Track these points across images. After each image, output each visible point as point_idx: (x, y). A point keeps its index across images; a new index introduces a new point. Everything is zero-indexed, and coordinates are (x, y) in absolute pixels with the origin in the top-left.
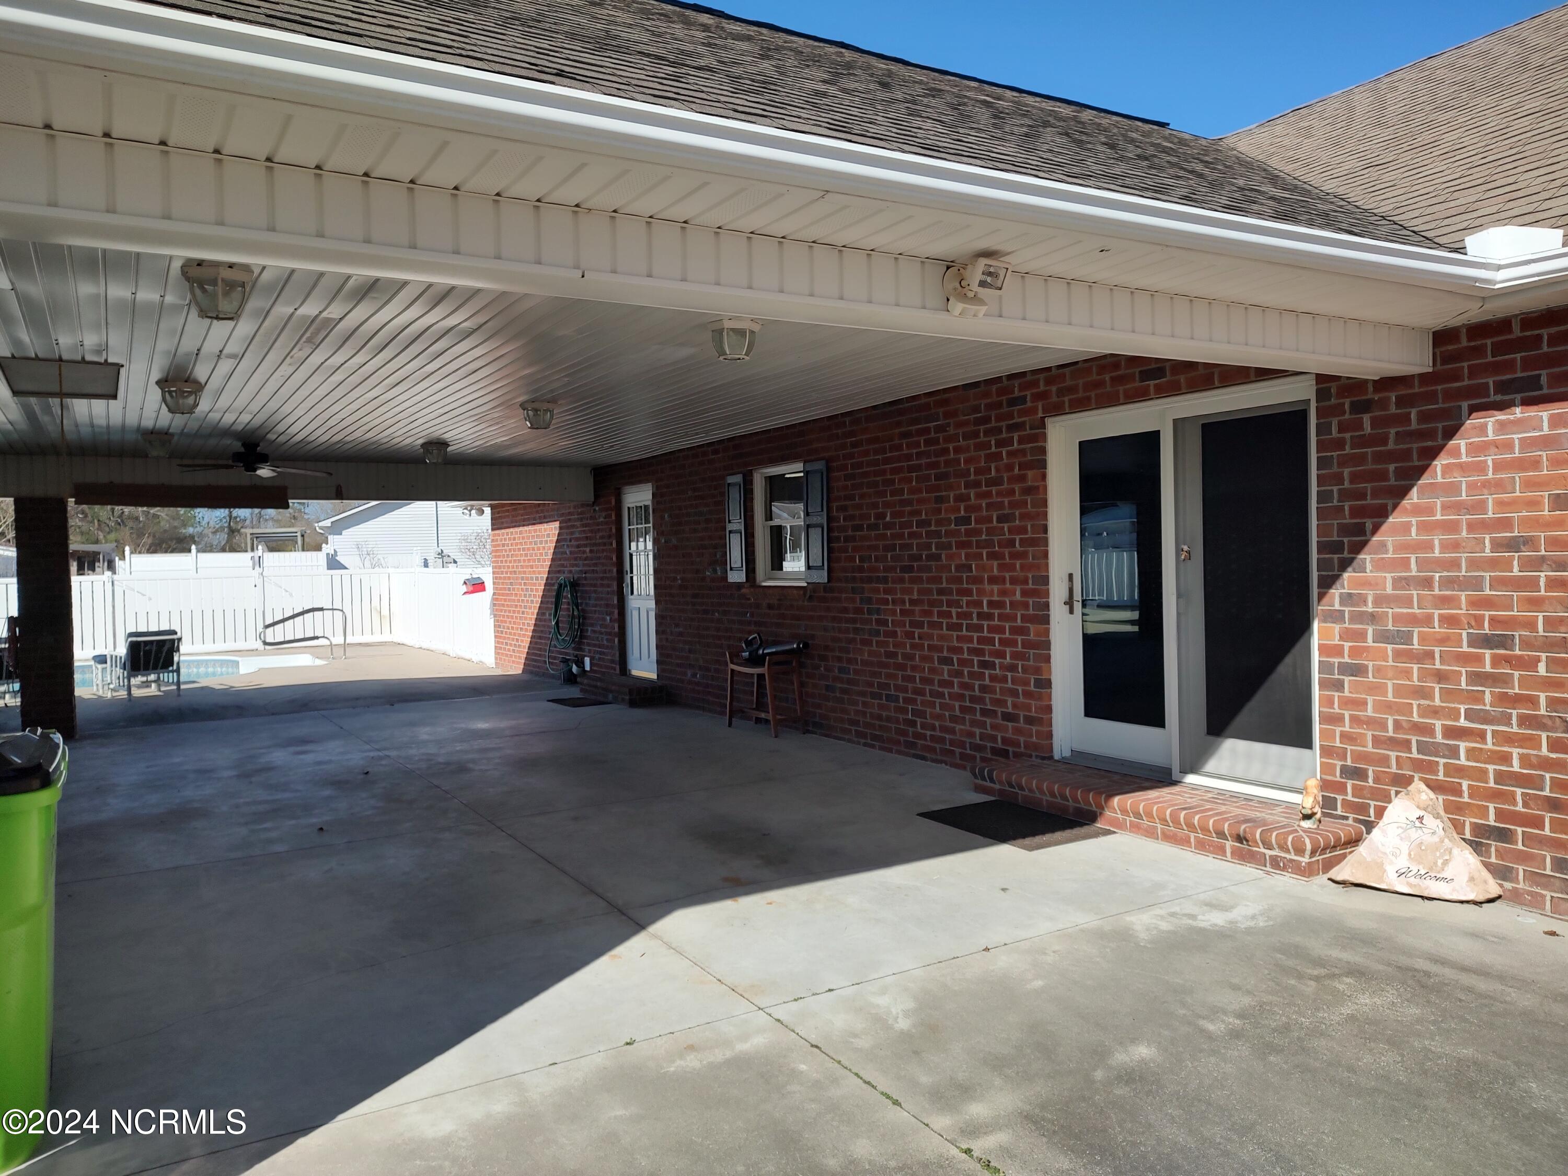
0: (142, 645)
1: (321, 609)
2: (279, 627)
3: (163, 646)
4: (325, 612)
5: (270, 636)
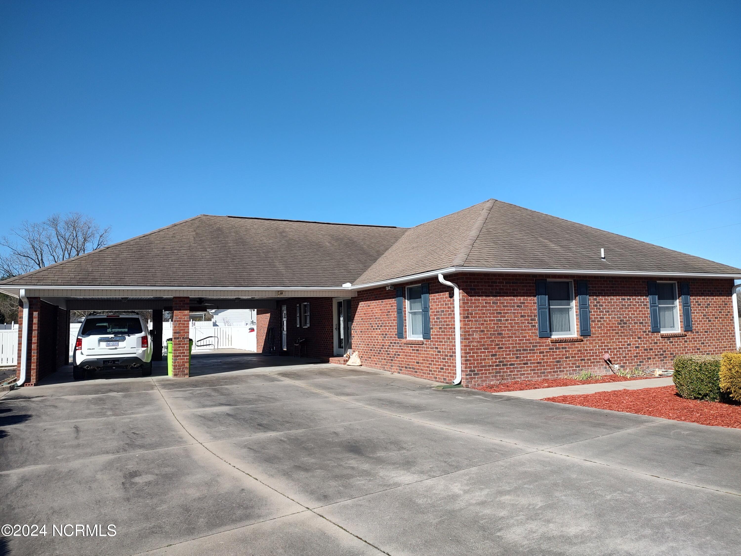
1: (212, 337)
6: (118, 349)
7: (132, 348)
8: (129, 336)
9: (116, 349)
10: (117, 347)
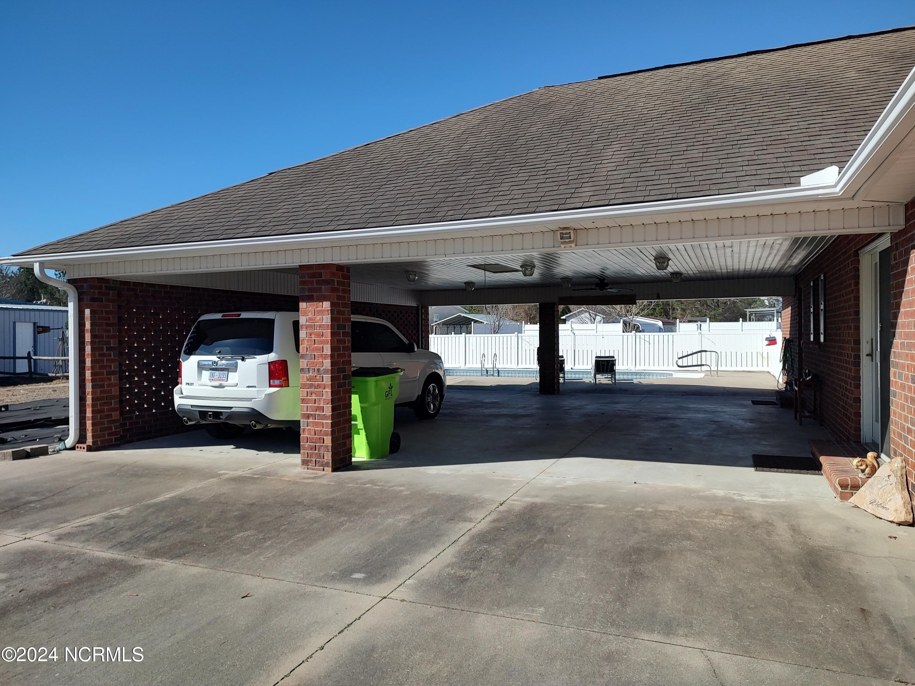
0: (601, 362)
1: (706, 351)
2: (685, 359)
3: (609, 363)
4: (707, 353)
5: (680, 363)
6: (226, 388)
7: (249, 387)
8: (243, 359)
9: (221, 386)
10: (224, 383)
